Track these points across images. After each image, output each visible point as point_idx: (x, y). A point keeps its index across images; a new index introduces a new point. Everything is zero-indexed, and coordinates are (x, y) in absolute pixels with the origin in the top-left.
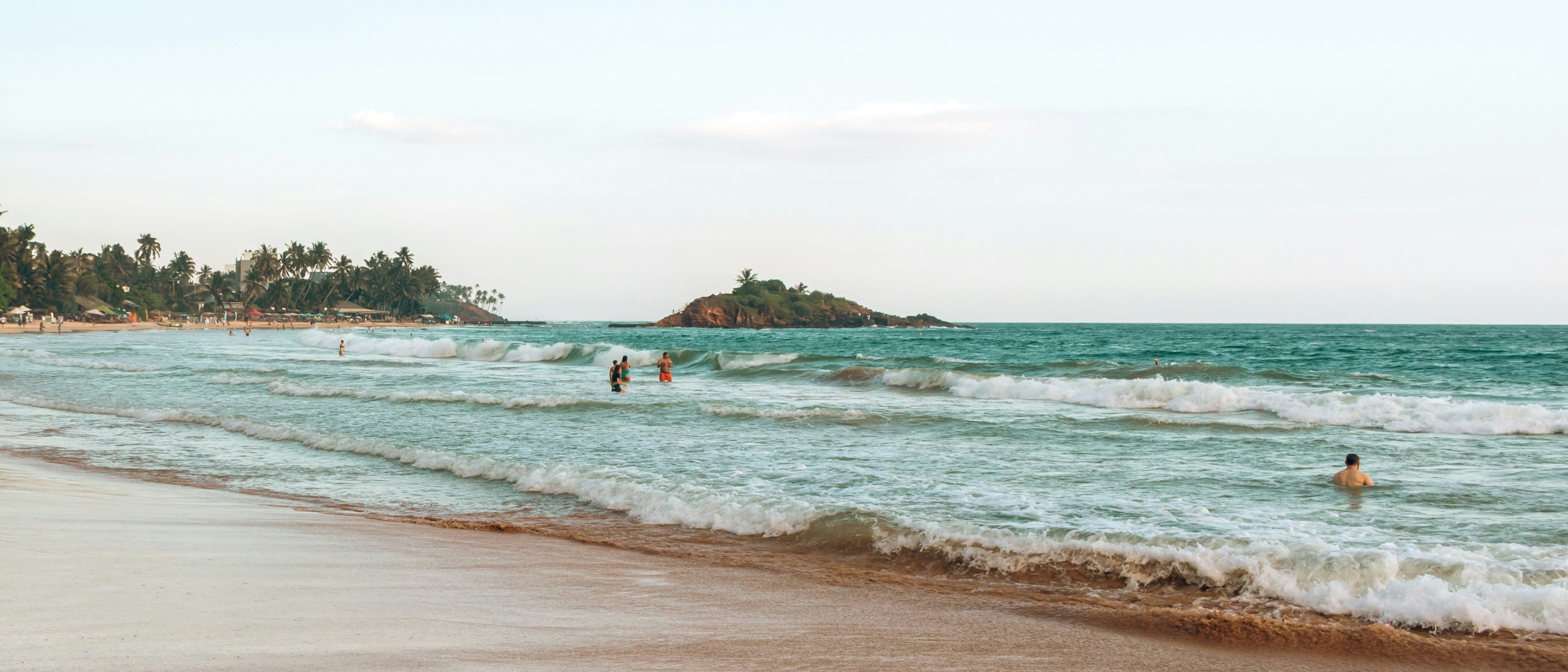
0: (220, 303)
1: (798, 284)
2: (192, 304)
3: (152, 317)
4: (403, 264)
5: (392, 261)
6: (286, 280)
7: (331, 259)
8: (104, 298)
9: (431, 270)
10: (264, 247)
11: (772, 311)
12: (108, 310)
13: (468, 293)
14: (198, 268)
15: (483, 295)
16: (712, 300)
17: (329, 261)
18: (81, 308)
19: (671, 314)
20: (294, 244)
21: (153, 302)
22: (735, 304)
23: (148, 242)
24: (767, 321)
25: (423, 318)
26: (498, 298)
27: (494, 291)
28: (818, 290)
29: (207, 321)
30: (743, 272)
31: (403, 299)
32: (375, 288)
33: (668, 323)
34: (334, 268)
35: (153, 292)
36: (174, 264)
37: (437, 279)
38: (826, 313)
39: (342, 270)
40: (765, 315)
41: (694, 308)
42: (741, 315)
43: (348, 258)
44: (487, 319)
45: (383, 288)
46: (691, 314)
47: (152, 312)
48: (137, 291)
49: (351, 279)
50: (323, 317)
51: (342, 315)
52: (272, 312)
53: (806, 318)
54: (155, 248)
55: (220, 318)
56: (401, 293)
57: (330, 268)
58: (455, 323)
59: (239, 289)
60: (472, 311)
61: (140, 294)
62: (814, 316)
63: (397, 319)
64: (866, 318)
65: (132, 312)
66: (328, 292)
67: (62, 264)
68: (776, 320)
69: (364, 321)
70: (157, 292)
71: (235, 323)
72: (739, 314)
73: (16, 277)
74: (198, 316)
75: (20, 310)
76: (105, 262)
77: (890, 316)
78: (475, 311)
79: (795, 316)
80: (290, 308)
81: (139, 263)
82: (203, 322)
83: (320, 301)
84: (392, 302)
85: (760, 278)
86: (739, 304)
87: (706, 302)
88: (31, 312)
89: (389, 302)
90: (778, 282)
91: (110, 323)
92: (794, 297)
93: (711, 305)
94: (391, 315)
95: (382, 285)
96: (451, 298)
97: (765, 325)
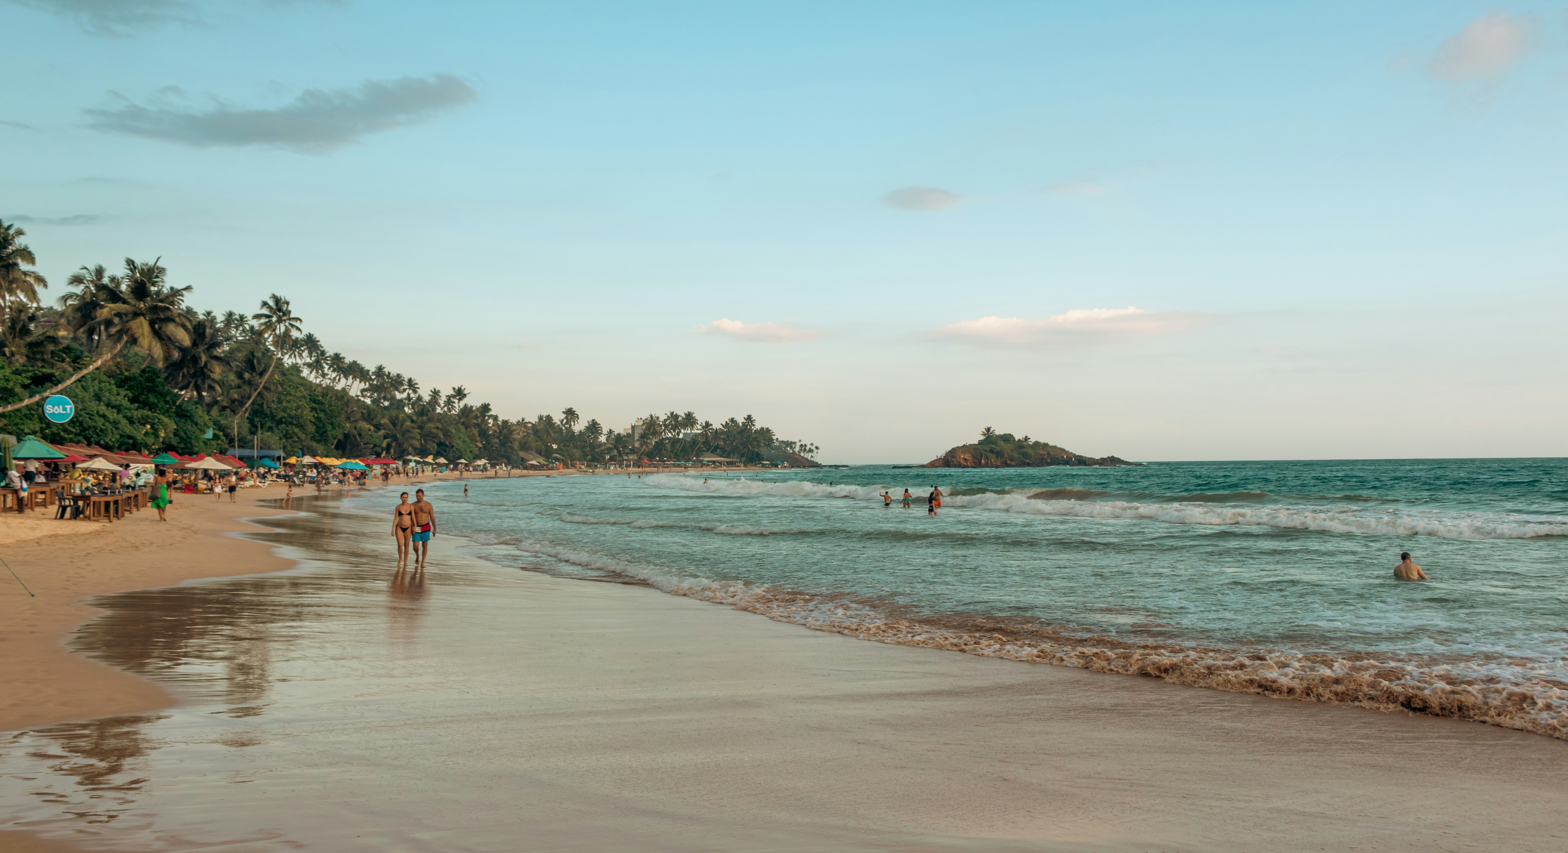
0: (620, 455)
1: (1024, 436)
2: (601, 456)
3: (573, 466)
4: (748, 427)
5: (741, 425)
6: (667, 438)
8: (540, 453)
9: (768, 430)
10: (651, 416)
11: (1006, 456)
12: (542, 461)
13: (794, 446)
14: (605, 430)
16: (964, 448)
17: (697, 424)
18: (523, 460)
19: (935, 458)
20: (672, 413)
21: (574, 455)
22: (980, 451)
23: (570, 413)
24: (1002, 463)
25: (762, 464)
26: (814, 449)
27: (812, 444)
28: (1038, 440)
29: (612, 468)
31: (748, 452)
32: (729, 443)
33: (935, 464)
35: (574, 448)
36: (587, 428)
37: (773, 436)
38: (1043, 456)
39: (706, 431)
40: (1001, 459)
41: (951, 454)
42: (985, 459)
43: (709, 422)
45: (734, 443)
46: (949, 458)
47: (574, 462)
48: (563, 448)
49: (712, 437)
50: (693, 464)
51: (706, 462)
52: (657, 461)
53: (1030, 460)
54: (575, 417)
55: (620, 465)
56: (747, 446)
57: (697, 429)
58: (785, 467)
59: (634, 445)
60: (796, 459)
61: (565, 450)
62: (1035, 458)
63: (744, 465)
64: (1072, 459)
65: (560, 462)
66: (696, 447)
67: (510, 428)
69: (721, 467)
70: (577, 448)
71: (631, 469)
72: (983, 458)
73: (478, 439)
74: (605, 464)
75: (481, 462)
76: (539, 427)
77: (1089, 458)
78: (799, 458)
80: (670, 459)
81: (564, 428)
82: (609, 468)
83: (690, 453)
84: (741, 453)
85: (997, 433)
86: (982, 451)
87: (960, 450)
88: (488, 463)
89: (739, 453)
90: (1010, 435)
91: (544, 470)
92: (1021, 445)
93: (964, 452)
94: (740, 462)
95: (734, 441)
96: (782, 449)
97: (1001, 466)
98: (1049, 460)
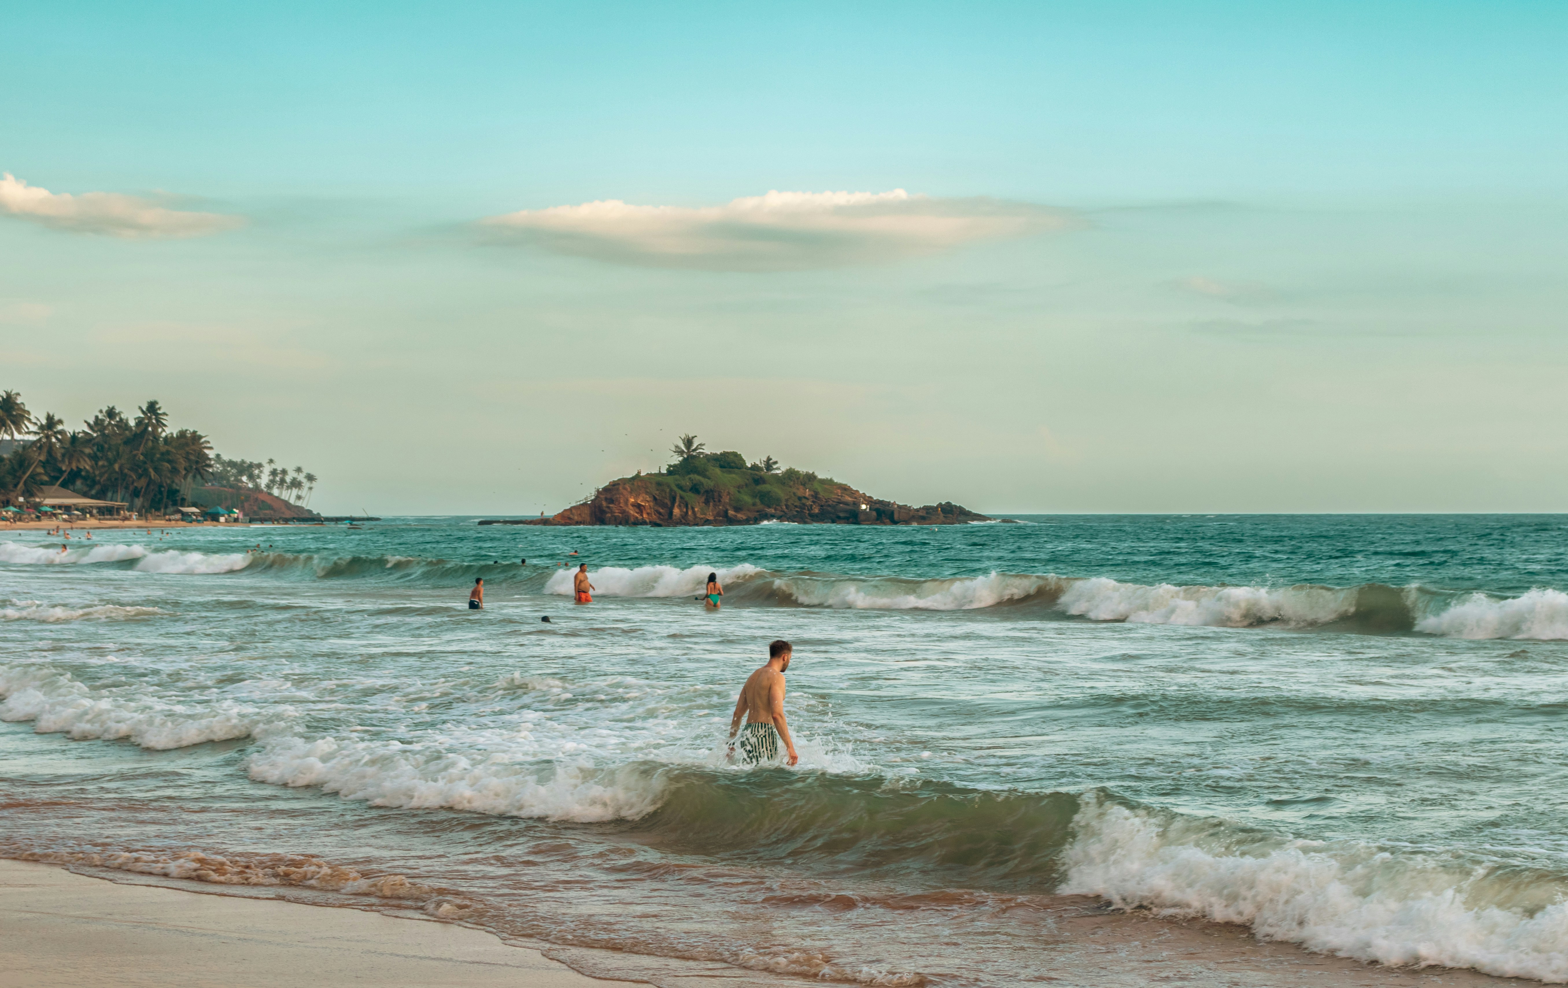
1: (765, 459)
4: (150, 429)
7: (29, 420)
9: (196, 438)
11: (726, 499)
13: (257, 472)
15: (280, 476)
16: (637, 483)
17: (26, 422)
19: (574, 504)
22: (671, 490)
24: (718, 515)
25: (183, 514)
27: (299, 470)
28: (793, 467)
30: (683, 440)
31: (148, 485)
32: (103, 466)
33: (570, 518)
34: (35, 433)
37: (207, 451)
38: (804, 501)
39: (48, 437)
40: (715, 506)
41: (609, 496)
42: (679, 506)
43: (56, 418)
44: (288, 515)
45: (116, 467)
46: (604, 504)
49: (63, 451)
50: (17, 513)
51: (48, 509)
53: (776, 509)
56: (146, 473)
57: (28, 433)
58: (236, 520)
60: (263, 501)
62: (787, 506)
63: (141, 515)
66: (24, 473)
69: (84, 519)
72: (676, 504)
77: (899, 506)
78: (269, 502)
79: (760, 506)
83: (11, 487)
84: (131, 488)
85: (707, 451)
86: (675, 489)
87: (627, 486)
89: (127, 488)
90: (735, 454)
92: (759, 477)
93: (634, 491)
94: (130, 509)
95: (115, 461)
96: (228, 480)
97: (715, 520)
98: (817, 511)
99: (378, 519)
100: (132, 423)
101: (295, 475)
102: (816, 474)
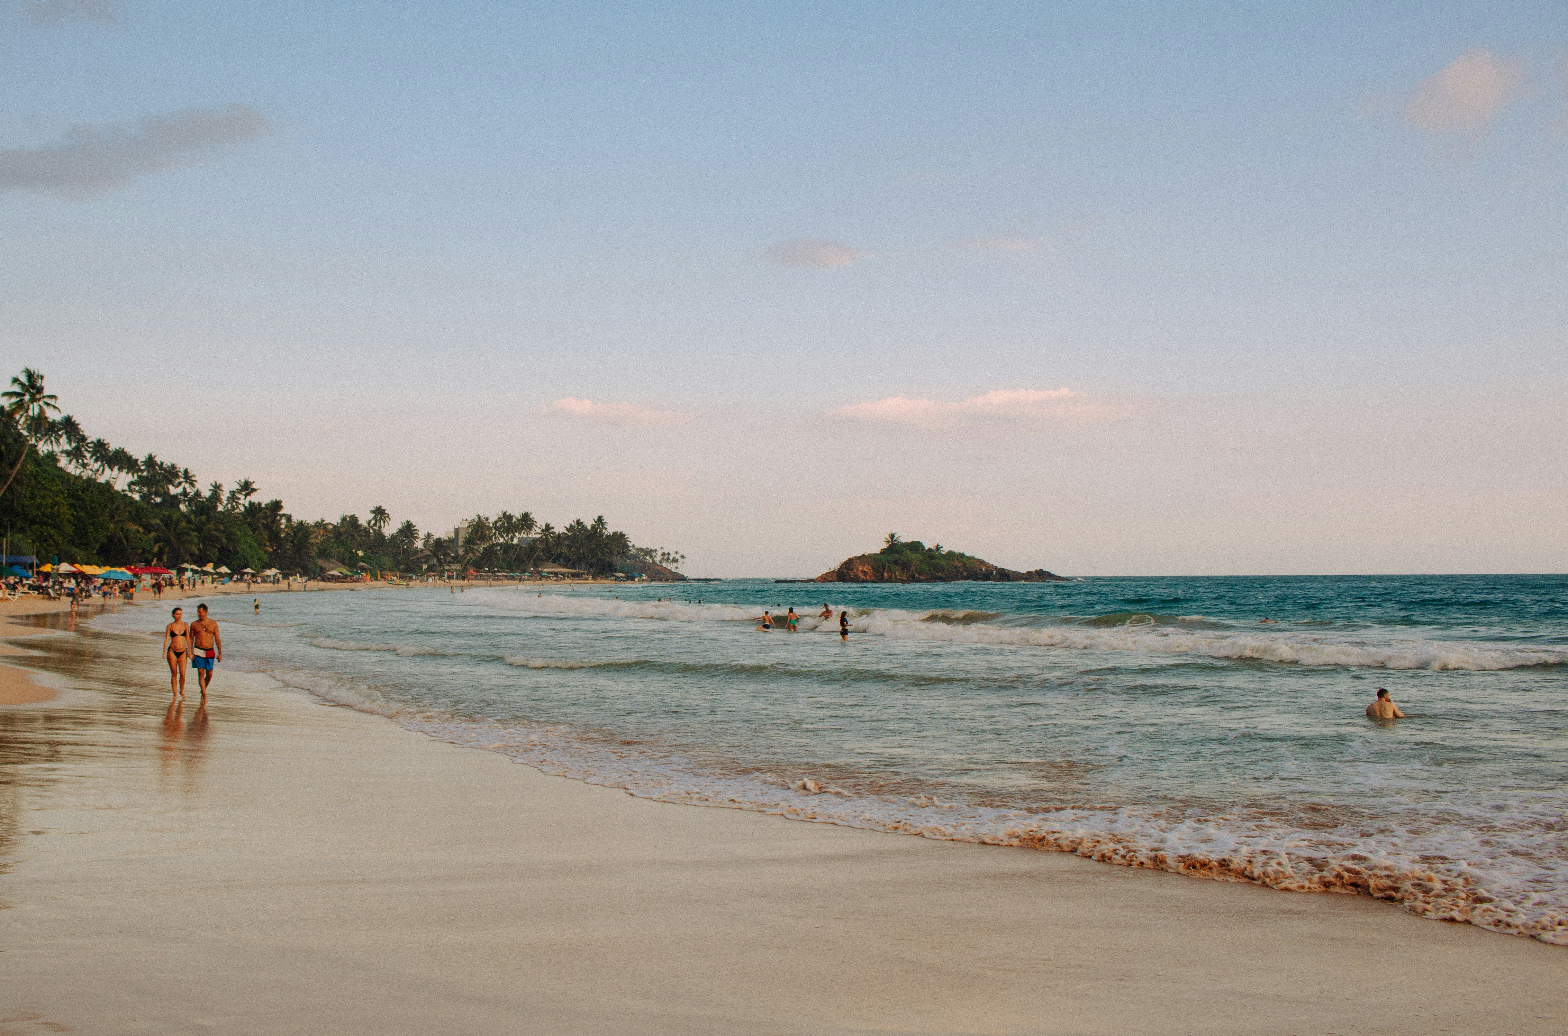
1: (936, 545)
2: (417, 566)
3: (383, 577)
4: (598, 530)
6: (497, 544)
7: (536, 526)
8: (342, 561)
9: (623, 535)
10: (479, 517)
11: (914, 568)
12: (345, 571)
13: (654, 554)
14: (422, 534)
15: (666, 556)
16: (863, 559)
18: (322, 569)
19: (828, 571)
20: (505, 514)
21: (384, 564)
23: (380, 513)
24: (909, 577)
25: (616, 577)
26: (679, 559)
27: (676, 553)
28: (952, 550)
29: (430, 580)
31: (598, 561)
32: (574, 551)
33: (825, 579)
34: (539, 534)
35: (384, 556)
36: (401, 531)
37: (628, 543)
38: (958, 569)
39: (546, 535)
40: (907, 571)
41: (847, 566)
42: (887, 572)
43: (551, 525)
44: (671, 577)
45: (581, 551)
46: (845, 571)
47: (383, 572)
48: (370, 555)
49: (554, 543)
50: (530, 576)
51: (546, 574)
52: (486, 572)
53: (942, 573)
54: (385, 517)
55: (441, 577)
56: (596, 555)
57: (536, 534)
58: (644, 580)
59: (457, 552)
61: (373, 558)
62: (948, 572)
63: (593, 577)
64: (992, 573)
65: (366, 573)
67: (306, 531)
68: (916, 575)
69: (564, 579)
70: (387, 555)
71: (454, 582)
73: (268, 544)
74: (423, 575)
75: (271, 572)
76: (342, 530)
77: (1012, 572)
79: (933, 572)
80: (501, 569)
81: (371, 531)
82: (427, 581)
83: (527, 562)
84: (589, 563)
85: (903, 540)
86: (885, 562)
87: (858, 561)
88: (280, 573)
89: (587, 562)
90: (919, 542)
91: (347, 582)
92: (932, 555)
93: (862, 563)
94: (588, 574)
95: (580, 549)
96: (639, 558)
97: (908, 580)
98: (965, 574)
99: (720, 580)
100: (589, 528)
101: (675, 555)
102: (965, 553)
